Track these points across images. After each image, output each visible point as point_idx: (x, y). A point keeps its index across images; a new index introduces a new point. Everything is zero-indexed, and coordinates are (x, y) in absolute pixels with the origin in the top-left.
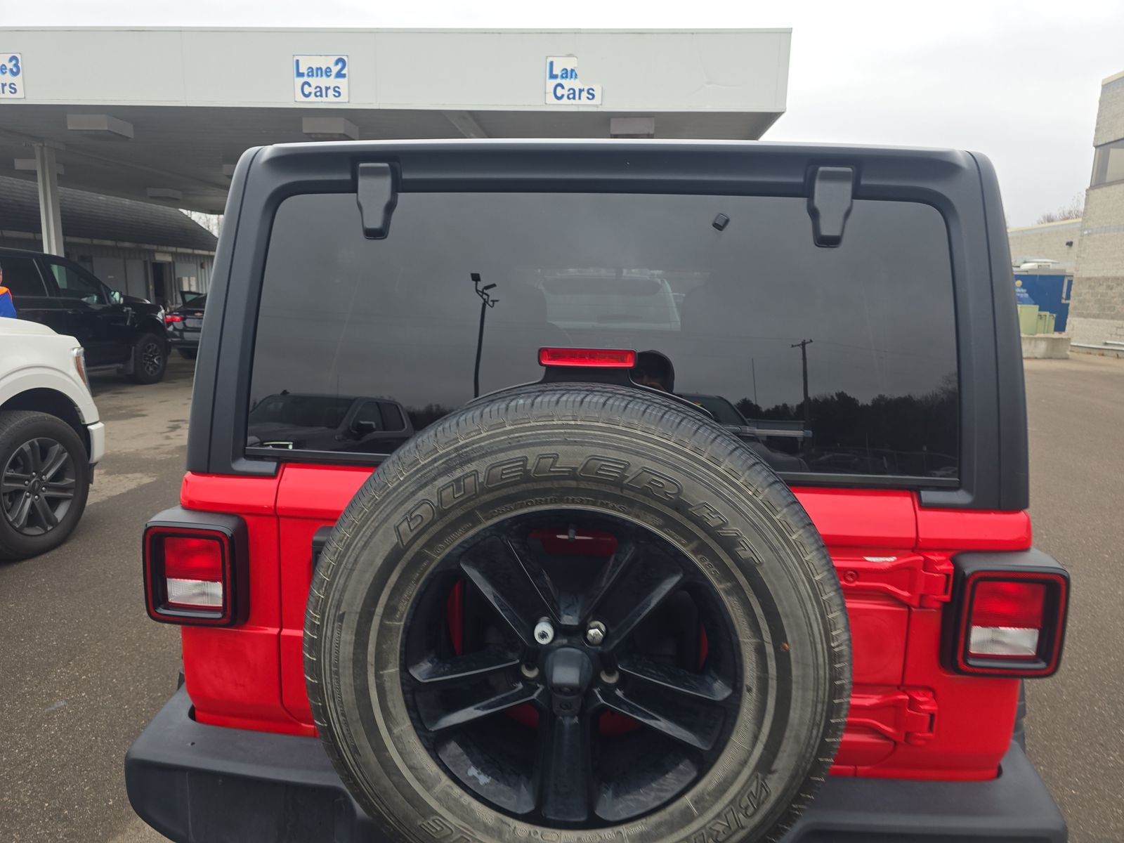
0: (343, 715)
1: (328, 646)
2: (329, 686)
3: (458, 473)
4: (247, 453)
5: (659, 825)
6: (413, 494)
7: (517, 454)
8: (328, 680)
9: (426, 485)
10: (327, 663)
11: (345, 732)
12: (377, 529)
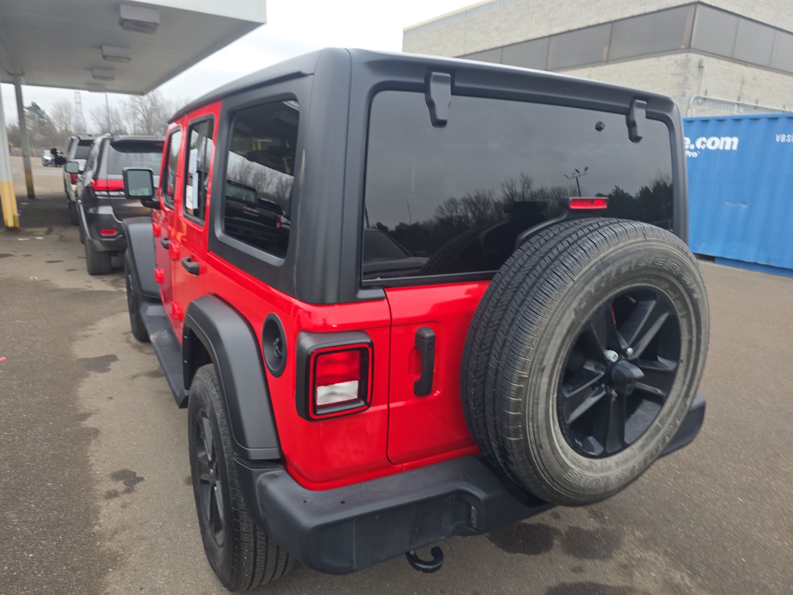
0: (538, 427)
1: (533, 389)
2: (531, 413)
3: (604, 273)
4: (363, 285)
5: (647, 439)
6: (583, 288)
7: (627, 259)
8: (531, 409)
9: (589, 282)
10: (531, 399)
11: (536, 437)
12: (564, 312)
